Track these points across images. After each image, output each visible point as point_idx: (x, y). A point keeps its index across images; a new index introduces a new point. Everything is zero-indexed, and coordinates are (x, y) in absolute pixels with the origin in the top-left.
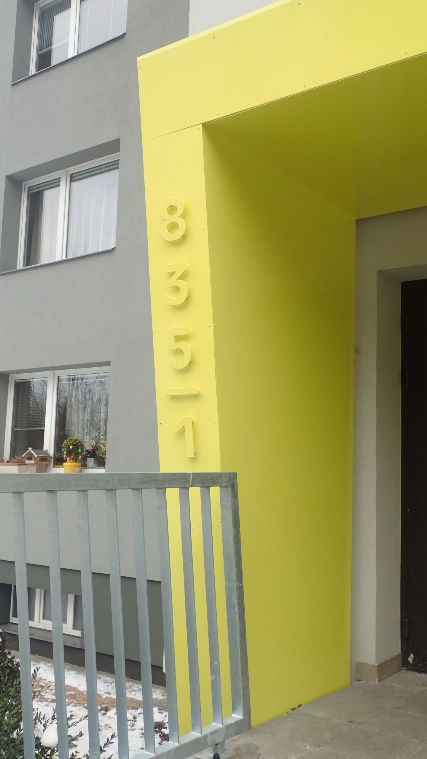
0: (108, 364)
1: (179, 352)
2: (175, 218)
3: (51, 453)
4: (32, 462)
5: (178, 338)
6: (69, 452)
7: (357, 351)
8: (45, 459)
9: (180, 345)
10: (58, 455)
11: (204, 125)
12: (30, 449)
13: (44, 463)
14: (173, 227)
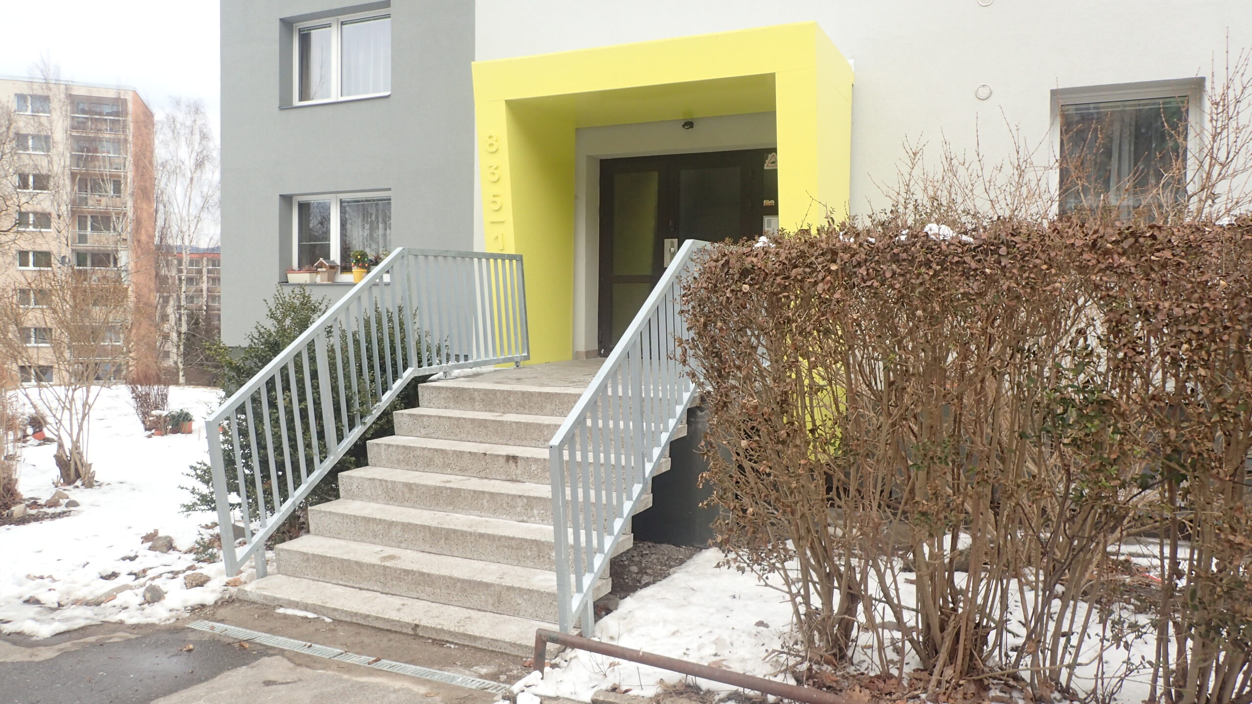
0: (389, 189)
1: (495, 202)
2: (492, 141)
3: (338, 262)
4: (324, 269)
5: (494, 196)
6: (358, 261)
7: (576, 197)
8: (333, 267)
9: (496, 199)
10: (343, 265)
11: (506, 101)
12: (321, 259)
13: (333, 270)
14: (491, 145)
